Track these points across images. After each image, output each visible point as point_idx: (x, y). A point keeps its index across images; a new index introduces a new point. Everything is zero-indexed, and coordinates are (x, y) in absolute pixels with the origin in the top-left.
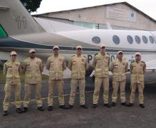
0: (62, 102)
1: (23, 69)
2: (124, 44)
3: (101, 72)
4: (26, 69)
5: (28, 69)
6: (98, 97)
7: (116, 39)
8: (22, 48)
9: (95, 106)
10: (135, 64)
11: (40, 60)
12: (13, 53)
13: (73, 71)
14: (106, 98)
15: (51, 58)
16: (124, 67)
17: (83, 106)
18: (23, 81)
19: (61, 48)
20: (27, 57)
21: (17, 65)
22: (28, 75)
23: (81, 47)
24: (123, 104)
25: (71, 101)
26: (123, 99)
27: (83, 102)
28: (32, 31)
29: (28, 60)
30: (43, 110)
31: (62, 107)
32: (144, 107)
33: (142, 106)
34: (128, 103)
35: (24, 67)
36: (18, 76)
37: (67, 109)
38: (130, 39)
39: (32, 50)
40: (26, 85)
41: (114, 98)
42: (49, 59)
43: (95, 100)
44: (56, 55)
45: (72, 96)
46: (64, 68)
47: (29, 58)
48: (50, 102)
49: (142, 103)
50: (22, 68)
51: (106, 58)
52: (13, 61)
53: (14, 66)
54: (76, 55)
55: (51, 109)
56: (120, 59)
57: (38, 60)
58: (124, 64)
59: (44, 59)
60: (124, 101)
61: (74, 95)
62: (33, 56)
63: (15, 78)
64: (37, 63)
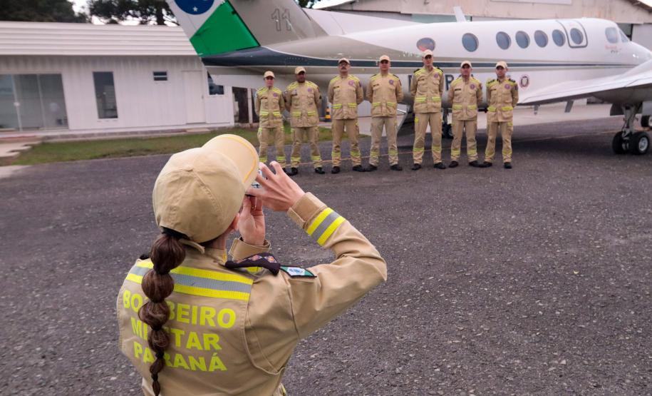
0: (357, 161)
1: (286, 103)
2: (488, 50)
3: (425, 102)
4: (291, 104)
5: (294, 102)
6: (422, 150)
7: (471, 42)
8: (282, 65)
9: (418, 167)
10: (495, 85)
11: (313, 86)
12: (269, 73)
13: (374, 103)
14: (437, 152)
15: (336, 80)
16: (473, 91)
17: (395, 168)
18: (286, 123)
19: (353, 63)
20: (292, 81)
21: (275, 95)
22: (295, 113)
23: (386, 58)
24: (473, 164)
25: (373, 159)
26: (473, 154)
27: (394, 159)
28: (304, 35)
29: (293, 87)
30: (323, 173)
31: (357, 169)
32: (510, 167)
33: (507, 166)
34: (480, 163)
35: (288, 99)
36: (278, 114)
37: (364, 171)
38: (503, 40)
39: (300, 69)
40: (292, 130)
41: (455, 154)
42: (332, 82)
43: (418, 156)
44: (344, 74)
45: (375, 150)
46: (359, 100)
47: (296, 83)
48: (336, 159)
49: (509, 160)
50: (285, 101)
51: (436, 76)
52: (270, 87)
53: (271, 96)
54: (379, 74)
55: (337, 170)
56: (466, 77)
57: (310, 85)
58: (472, 87)
59: (323, 85)
60: (472, 159)
61: (377, 147)
62: (301, 79)
63: (274, 117)
64: (310, 90)
